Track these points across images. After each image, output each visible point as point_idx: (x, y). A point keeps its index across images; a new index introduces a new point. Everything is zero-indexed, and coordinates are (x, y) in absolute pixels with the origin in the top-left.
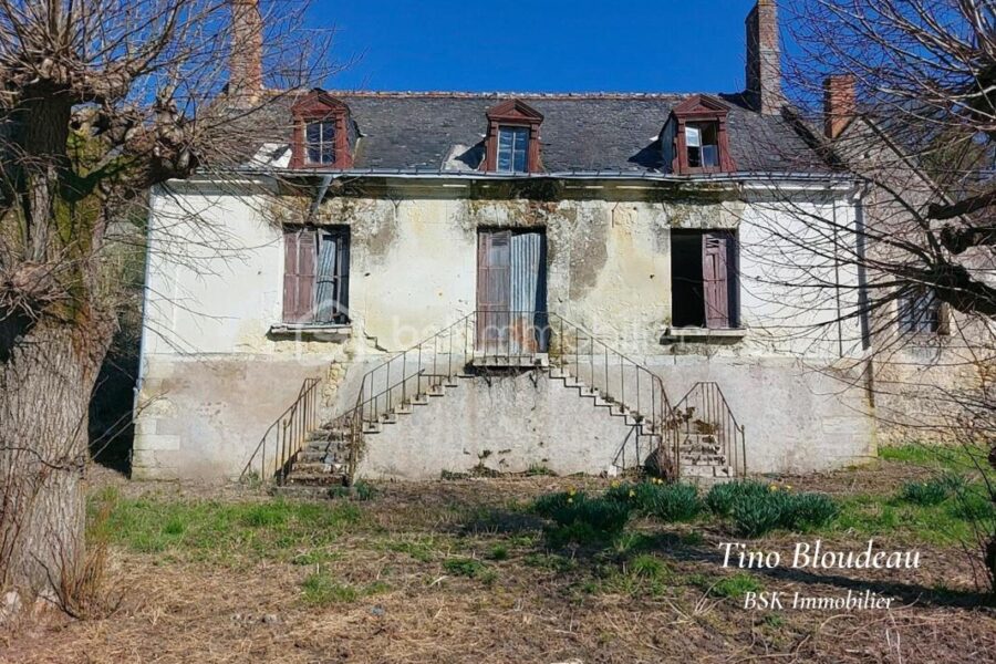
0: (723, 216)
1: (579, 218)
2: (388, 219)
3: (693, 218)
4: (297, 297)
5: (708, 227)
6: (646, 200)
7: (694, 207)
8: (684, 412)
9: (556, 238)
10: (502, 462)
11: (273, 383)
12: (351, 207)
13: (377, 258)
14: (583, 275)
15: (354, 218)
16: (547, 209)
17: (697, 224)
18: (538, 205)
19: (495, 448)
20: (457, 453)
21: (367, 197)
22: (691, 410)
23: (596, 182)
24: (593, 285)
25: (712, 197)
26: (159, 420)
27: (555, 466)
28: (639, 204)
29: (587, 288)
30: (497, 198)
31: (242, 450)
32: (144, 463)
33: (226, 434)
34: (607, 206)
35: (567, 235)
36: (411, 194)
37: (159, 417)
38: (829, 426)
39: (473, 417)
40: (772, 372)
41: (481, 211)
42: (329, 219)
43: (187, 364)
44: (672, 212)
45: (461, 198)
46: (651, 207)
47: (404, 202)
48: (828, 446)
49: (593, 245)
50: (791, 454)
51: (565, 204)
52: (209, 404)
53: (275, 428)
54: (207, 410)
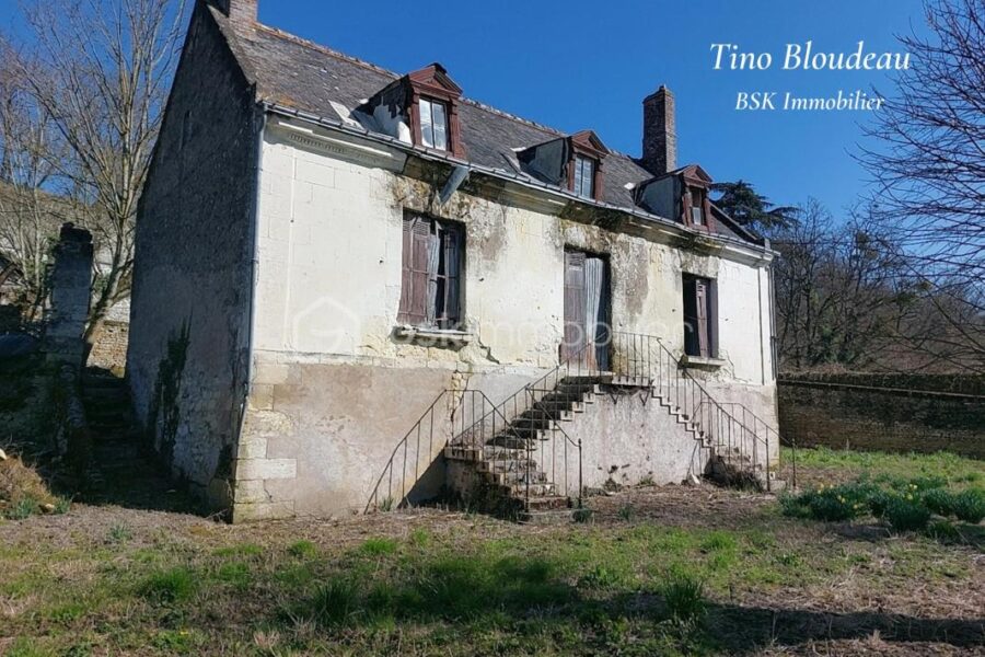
0: (710, 268)
1: (631, 251)
2: (498, 224)
3: (694, 265)
4: (411, 294)
6: (669, 244)
7: (696, 256)
9: (617, 266)
10: (624, 475)
11: (400, 393)
12: (467, 204)
13: (489, 262)
14: (634, 304)
15: (469, 217)
16: (610, 238)
17: (695, 271)
18: (605, 233)
19: (619, 464)
20: (594, 469)
21: (481, 196)
24: (640, 313)
25: (705, 251)
26: (269, 439)
27: (656, 478)
28: (665, 247)
29: (637, 315)
30: (578, 221)
31: (367, 476)
32: (252, 498)
33: (351, 455)
34: (648, 244)
35: (624, 265)
36: (518, 202)
37: (271, 434)
39: (604, 433)
40: (735, 395)
41: (567, 230)
42: (448, 213)
43: (304, 366)
44: (683, 258)
45: (553, 214)
46: (671, 251)
47: (510, 209)
49: (640, 278)
51: (622, 237)
52: (332, 418)
53: (402, 447)
54: (329, 425)
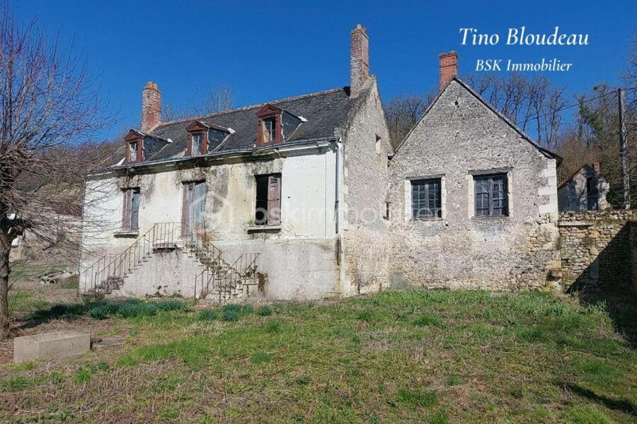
0: (275, 166)
1: (218, 174)
2: (152, 183)
3: (262, 168)
4: (126, 219)
5: (269, 173)
7: (263, 163)
8: (253, 268)
9: (209, 184)
10: (165, 291)
12: (140, 179)
13: (147, 200)
14: (218, 202)
15: (141, 184)
16: (206, 171)
17: (264, 172)
18: (203, 170)
19: (162, 286)
20: (151, 287)
21: (146, 174)
22: (256, 267)
23: (220, 156)
24: (221, 206)
25: (269, 158)
27: (183, 293)
28: (241, 164)
29: (219, 208)
30: (188, 168)
34: (228, 166)
35: (213, 183)
38: (316, 276)
39: (157, 270)
40: (292, 247)
41: (183, 175)
42: (134, 185)
44: (254, 167)
45: (175, 170)
46: (246, 165)
47: (157, 174)
48: (315, 286)
49: (223, 186)
50: (298, 290)
51: (213, 168)
